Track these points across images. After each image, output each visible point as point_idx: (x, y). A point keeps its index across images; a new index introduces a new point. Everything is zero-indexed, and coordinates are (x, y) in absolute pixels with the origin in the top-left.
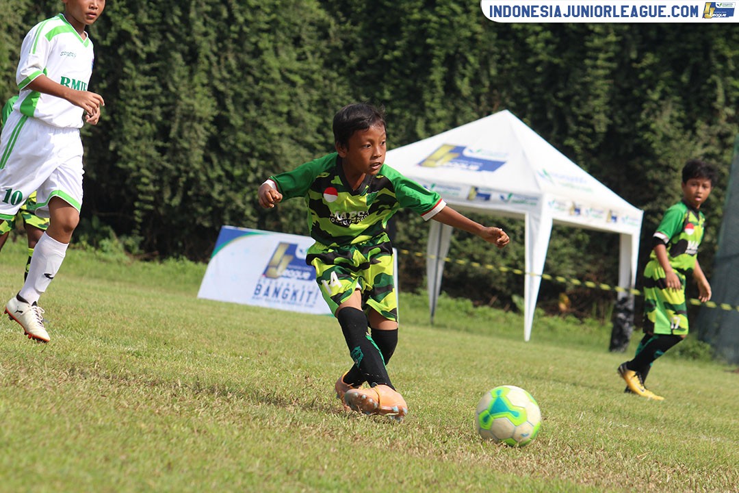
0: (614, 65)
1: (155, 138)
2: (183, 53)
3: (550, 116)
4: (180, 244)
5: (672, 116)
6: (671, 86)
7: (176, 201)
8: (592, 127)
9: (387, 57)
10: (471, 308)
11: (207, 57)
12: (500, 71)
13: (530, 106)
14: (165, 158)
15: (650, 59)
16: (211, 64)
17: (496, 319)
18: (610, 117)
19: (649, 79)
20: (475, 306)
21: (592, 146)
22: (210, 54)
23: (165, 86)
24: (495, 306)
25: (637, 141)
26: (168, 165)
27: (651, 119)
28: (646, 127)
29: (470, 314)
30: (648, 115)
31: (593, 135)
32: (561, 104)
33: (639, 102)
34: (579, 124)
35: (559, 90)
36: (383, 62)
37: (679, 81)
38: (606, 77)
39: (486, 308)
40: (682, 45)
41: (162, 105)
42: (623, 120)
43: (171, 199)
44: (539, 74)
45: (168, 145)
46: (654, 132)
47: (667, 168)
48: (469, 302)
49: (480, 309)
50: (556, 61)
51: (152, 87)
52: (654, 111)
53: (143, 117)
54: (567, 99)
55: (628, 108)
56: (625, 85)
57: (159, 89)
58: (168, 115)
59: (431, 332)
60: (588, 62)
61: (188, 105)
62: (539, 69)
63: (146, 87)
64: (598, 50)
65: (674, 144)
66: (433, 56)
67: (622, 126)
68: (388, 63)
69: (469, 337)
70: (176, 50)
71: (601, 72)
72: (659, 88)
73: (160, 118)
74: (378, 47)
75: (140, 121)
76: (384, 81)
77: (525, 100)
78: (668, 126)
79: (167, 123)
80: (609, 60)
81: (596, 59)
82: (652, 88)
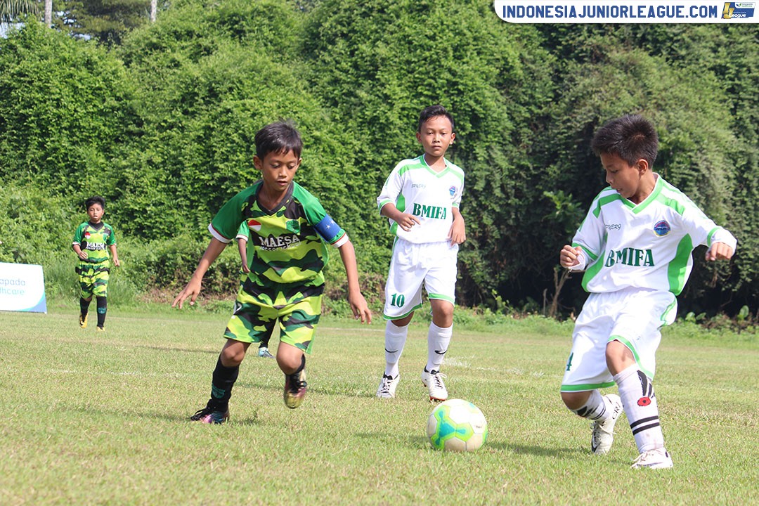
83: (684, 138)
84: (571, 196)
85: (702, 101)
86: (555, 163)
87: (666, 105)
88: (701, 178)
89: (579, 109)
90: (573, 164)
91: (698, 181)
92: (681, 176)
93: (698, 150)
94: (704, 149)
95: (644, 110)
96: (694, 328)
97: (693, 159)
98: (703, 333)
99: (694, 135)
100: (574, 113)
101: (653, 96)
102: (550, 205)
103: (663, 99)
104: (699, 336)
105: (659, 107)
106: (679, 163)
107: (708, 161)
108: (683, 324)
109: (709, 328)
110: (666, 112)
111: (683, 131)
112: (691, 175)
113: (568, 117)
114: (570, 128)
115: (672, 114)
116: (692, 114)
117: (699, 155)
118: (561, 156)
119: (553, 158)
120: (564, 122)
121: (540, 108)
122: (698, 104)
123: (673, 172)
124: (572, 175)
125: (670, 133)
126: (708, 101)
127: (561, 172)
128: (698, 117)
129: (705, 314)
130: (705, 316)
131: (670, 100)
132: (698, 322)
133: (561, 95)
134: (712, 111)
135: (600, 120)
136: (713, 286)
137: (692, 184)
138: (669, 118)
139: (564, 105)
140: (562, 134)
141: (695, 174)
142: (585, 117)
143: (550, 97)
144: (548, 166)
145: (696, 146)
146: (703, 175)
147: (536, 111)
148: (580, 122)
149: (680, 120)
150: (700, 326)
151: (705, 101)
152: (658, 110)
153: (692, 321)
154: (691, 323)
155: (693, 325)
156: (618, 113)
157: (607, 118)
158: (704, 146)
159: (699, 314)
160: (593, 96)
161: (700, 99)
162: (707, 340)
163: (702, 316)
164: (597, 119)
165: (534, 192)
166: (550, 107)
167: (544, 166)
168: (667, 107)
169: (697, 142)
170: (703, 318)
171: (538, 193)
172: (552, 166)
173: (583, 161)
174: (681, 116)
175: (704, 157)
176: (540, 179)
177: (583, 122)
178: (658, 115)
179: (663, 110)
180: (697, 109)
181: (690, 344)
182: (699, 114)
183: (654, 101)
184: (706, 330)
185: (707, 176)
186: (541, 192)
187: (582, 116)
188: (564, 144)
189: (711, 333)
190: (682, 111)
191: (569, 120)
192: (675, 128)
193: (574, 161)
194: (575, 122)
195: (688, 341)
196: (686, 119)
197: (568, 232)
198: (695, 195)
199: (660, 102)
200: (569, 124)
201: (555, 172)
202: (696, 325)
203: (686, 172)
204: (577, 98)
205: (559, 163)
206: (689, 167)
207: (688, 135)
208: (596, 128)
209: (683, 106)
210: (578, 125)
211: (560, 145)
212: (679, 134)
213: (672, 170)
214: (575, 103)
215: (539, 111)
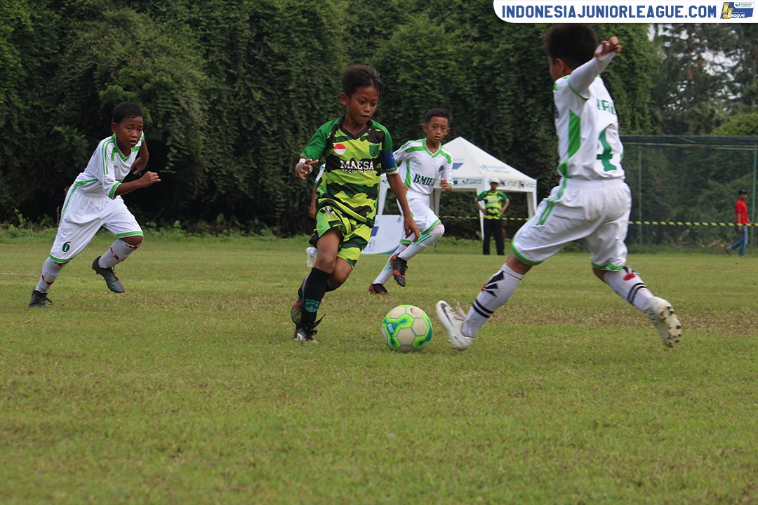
0: (513, 107)
1: (281, 175)
2: (291, 129)
3: (483, 137)
4: (301, 227)
5: (545, 129)
6: (543, 114)
7: (296, 205)
8: (505, 139)
9: (395, 117)
10: (455, 241)
11: (303, 129)
12: (455, 117)
13: (473, 133)
14: (288, 184)
15: (531, 101)
16: (305, 133)
17: (469, 244)
18: (515, 134)
19: (531, 112)
20: (457, 239)
21: (507, 149)
22: (304, 127)
23: (283, 147)
24: (467, 238)
25: (530, 144)
26: (290, 187)
27: (535, 132)
28: (533, 136)
29: (455, 244)
30: (533, 130)
31: (506, 144)
32: (488, 130)
33: (528, 124)
34: (499, 139)
35: (486, 123)
36: (394, 120)
37: (546, 110)
38: (509, 113)
39: (463, 240)
40: (546, 92)
41: (283, 157)
42: (521, 134)
43: (293, 204)
44: (475, 115)
45: (288, 177)
46: (537, 138)
47: (546, 156)
48: (453, 237)
49: (460, 240)
50: (483, 108)
51: (278, 148)
52: (536, 127)
53: (274, 164)
54: (491, 127)
55: (523, 128)
56: (520, 116)
57: (281, 149)
58: (286, 162)
59: (435, 256)
60: (499, 107)
61: (296, 155)
62: (475, 113)
63: (274, 149)
64: (503, 100)
65: (549, 143)
66: (420, 113)
67: (520, 137)
68: (397, 119)
69: (454, 256)
70: (287, 128)
71: (507, 111)
72: (537, 116)
73: (282, 164)
74: (390, 113)
75: (273, 166)
76: (396, 130)
77: (470, 130)
78: (544, 134)
79: (286, 165)
80: (510, 104)
81: (504, 105)
82: (533, 116)
83: (167, 79)
84: (76, 129)
85: (180, 48)
86: (63, 103)
87: (151, 53)
88: (181, 111)
89: (81, 58)
90: (77, 103)
91: (179, 113)
92: (165, 110)
93: (178, 88)
94: (183, 87)
95: (133, 57)
97: (175, 96)
98: (187, 236)
99: (175, 76)
100: (77, 61)
101: (141, 46)
102: (59, 137)
103: (149, 48)
105: (145, 54)
106: (164, 99)
107: (187, 97)
109: (192, 233)
110: (152, 58)
111: (166, 73)
112: (173, 109)
113: (72, 65)
114: (74, 74)
115: (156, 60)
116: (172, 59)
117: (180, 92)
118: (68, 97)
119: (61, 98)
120: (69, 70)
121: (49, 58)
122: (177, 51)
123: (159, 107)
124: (76, 113)
125: (155, 75)
126: (185, 48)
127: (68, 110)
128: (178, 61)
129: (188, 221)
130: (189, 223)
131: (154, 48)
133: (65, 47)
134: (189, 56)
135: (98, 67)
136: (194, 198)
137: (174, 116)
138: (153, 63)
139: (68, 55)
140: (67, 79)
141: (177, 108)
142: (86, 64)
143: (57, 49)
144: (57, 106)
145: (176, 86)
146: (183, 109)
147: (46, 60)
148: (81, 69)
149: (163, 65)
151: (183, 48)
152: (145, 57)
153: (178, 227)
156: (113, 60)
157: (104, 65)
158: (183, 85)
159: (184, 221)
160: (92, 47)
161: (179, 47)
163: (186, 223)
164: (95, 66)
165: (46, 127)
166: (57, 57)
167: (53, 106)
168: (152, 54)
169: (178, 82)
170: (187, 224)
171: (49, 128)
172: (60, 105)
173: (85, 101)
174: (163, 61)
175: (184, 94)
176: (51, 117)
177: (84, 69)
178: (145, 60)
179: (149, 57)
180: (177, 55)
182: (178, 59)
183: (142, 49)
185: (187, 109)
186: (52, 127)
187: (83, 65)
188: (69, 87)
190: (164, 57)
191: (72, 68)
192: (159, 71)
193: (78, 101)
194: (78, 69)
196: (168, 63)
197: (75, 159)
198: (178, 125)
199: (146, 50)
200: (72, 71)
201: (62, 110)
203: (169, 106)
204: (78, 49)
205: (66, 103)
206: (171, 102)
207: (170, 76)
208: (95, 73)
209: (165, 54)
210: (81, 71)
211: (66, 88)
212: (163, 75)
213: (159, 105)
214: (78, 52)
215: (48, 61)
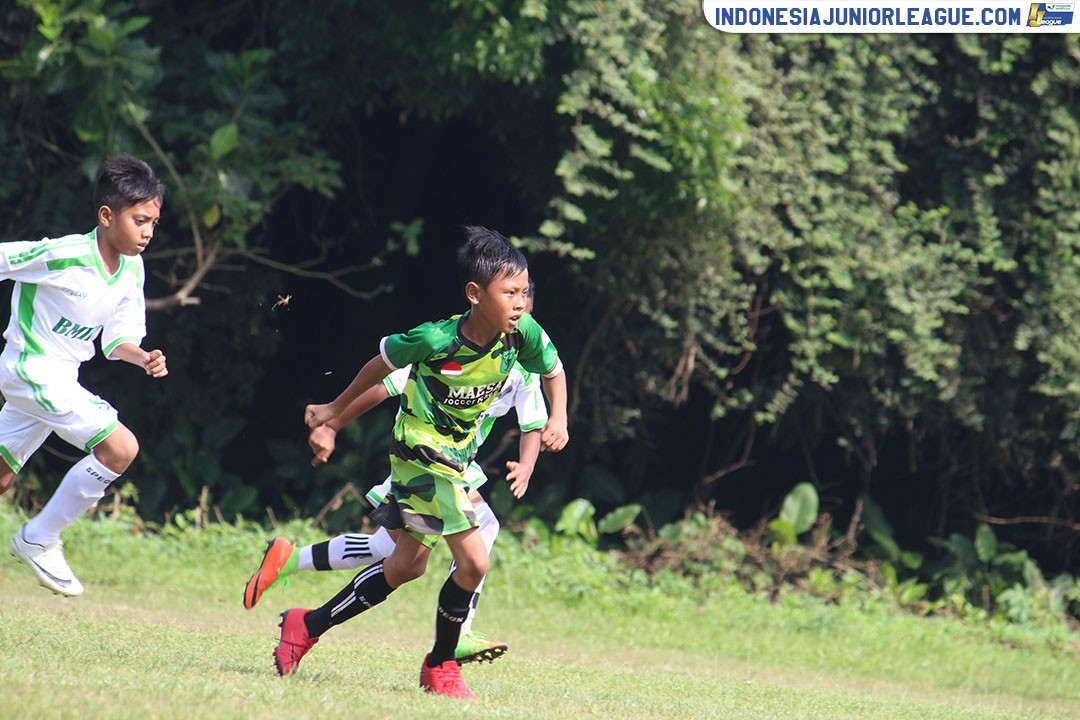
96: (591, 565)
104: (607, 599)
108: (543, 549)
132: (609, 541)
150: (613, 557)
154: (578, 544)
155: (584, 553)
162: (637, 619)
181: (570, 634)
184: (640, 575)
189: (656, 591)
195: (560, 616)
202: (597, 555)
